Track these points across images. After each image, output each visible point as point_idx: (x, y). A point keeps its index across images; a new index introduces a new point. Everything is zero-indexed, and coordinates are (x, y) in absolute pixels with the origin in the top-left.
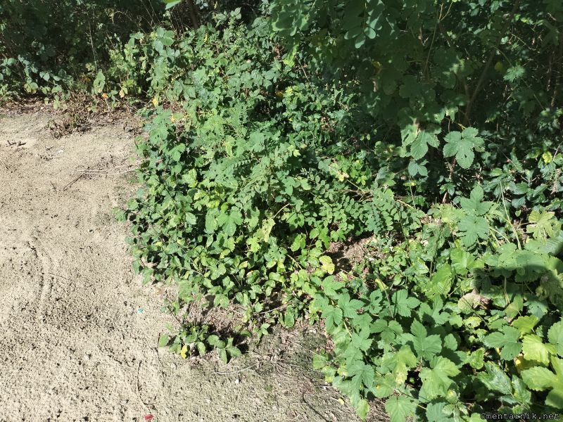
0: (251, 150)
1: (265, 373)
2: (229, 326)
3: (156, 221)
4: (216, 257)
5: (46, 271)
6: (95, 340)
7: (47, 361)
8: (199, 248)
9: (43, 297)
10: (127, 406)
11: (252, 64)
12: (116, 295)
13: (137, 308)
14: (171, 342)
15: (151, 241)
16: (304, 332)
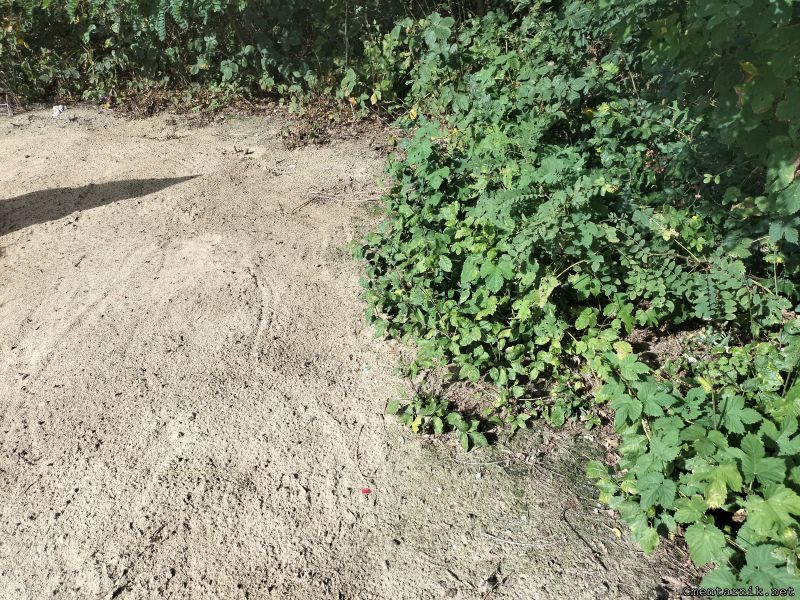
0: (541, 182)
1: (516, 473)
2: (475, 408)
3: (399, 263)
4: (471, 317)
5: (266, 304)
6: (314, 391)
7: (259, 403)
8: (450, 303)
9: (260, 333)
10: (343, 472)
11: (556, 67)
12: (341, 345)
13: (364, 365)
14: (401, 411)
15: (389, 287)
16: (577, 436)
